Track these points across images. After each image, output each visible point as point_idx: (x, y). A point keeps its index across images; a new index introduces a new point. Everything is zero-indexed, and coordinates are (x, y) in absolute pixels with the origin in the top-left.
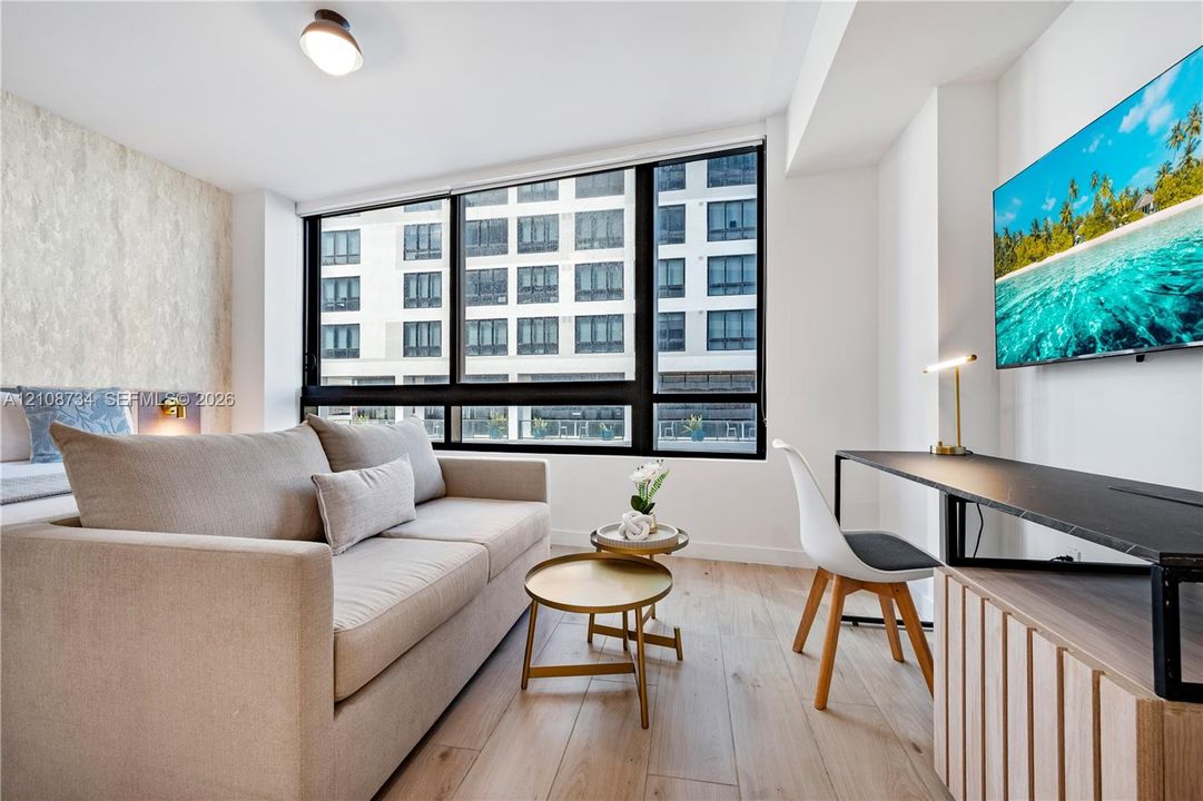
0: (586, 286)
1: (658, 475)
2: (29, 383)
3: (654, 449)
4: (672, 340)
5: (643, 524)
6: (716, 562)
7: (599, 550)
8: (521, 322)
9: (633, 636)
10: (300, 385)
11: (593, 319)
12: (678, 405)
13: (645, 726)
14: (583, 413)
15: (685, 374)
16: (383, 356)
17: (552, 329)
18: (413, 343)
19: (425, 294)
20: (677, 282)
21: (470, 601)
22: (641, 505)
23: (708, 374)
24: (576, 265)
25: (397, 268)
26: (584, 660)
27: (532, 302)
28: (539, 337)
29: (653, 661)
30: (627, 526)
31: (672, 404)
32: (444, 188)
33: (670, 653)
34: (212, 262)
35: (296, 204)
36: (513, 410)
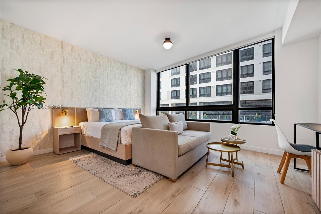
0: (219, 76)
1: (238, 127)
2: (123, 107)
3: (239, 122)
4: (249, 90)
5: (234, 137)
6: (257, 152)
7: (223, 142)
8: (200, 88)
9: (231, 162)
10: (156, 107)
11: (222, 86)
12: (246, 110)
13: (233, 176)
14: (219, 113)
15: (254, 101)
16: (166, 99)
17: (209, 90)
18: (173, 96)
19: (176, 84)
20: (251, 72)
21: (195, 148)
22: (233, 133)
23: (263, 100)
24: (217, 71)
25: (169, 78)
26: (219, 163)
27: (203, 83)
28: (205, 92)
29: (236, 168)
30: (230, 137)
31: (244, 110)
32: (186, 63)
33: (241, 167)
34: (142, 84)
35: (156, 71)
36: (198, 112)
